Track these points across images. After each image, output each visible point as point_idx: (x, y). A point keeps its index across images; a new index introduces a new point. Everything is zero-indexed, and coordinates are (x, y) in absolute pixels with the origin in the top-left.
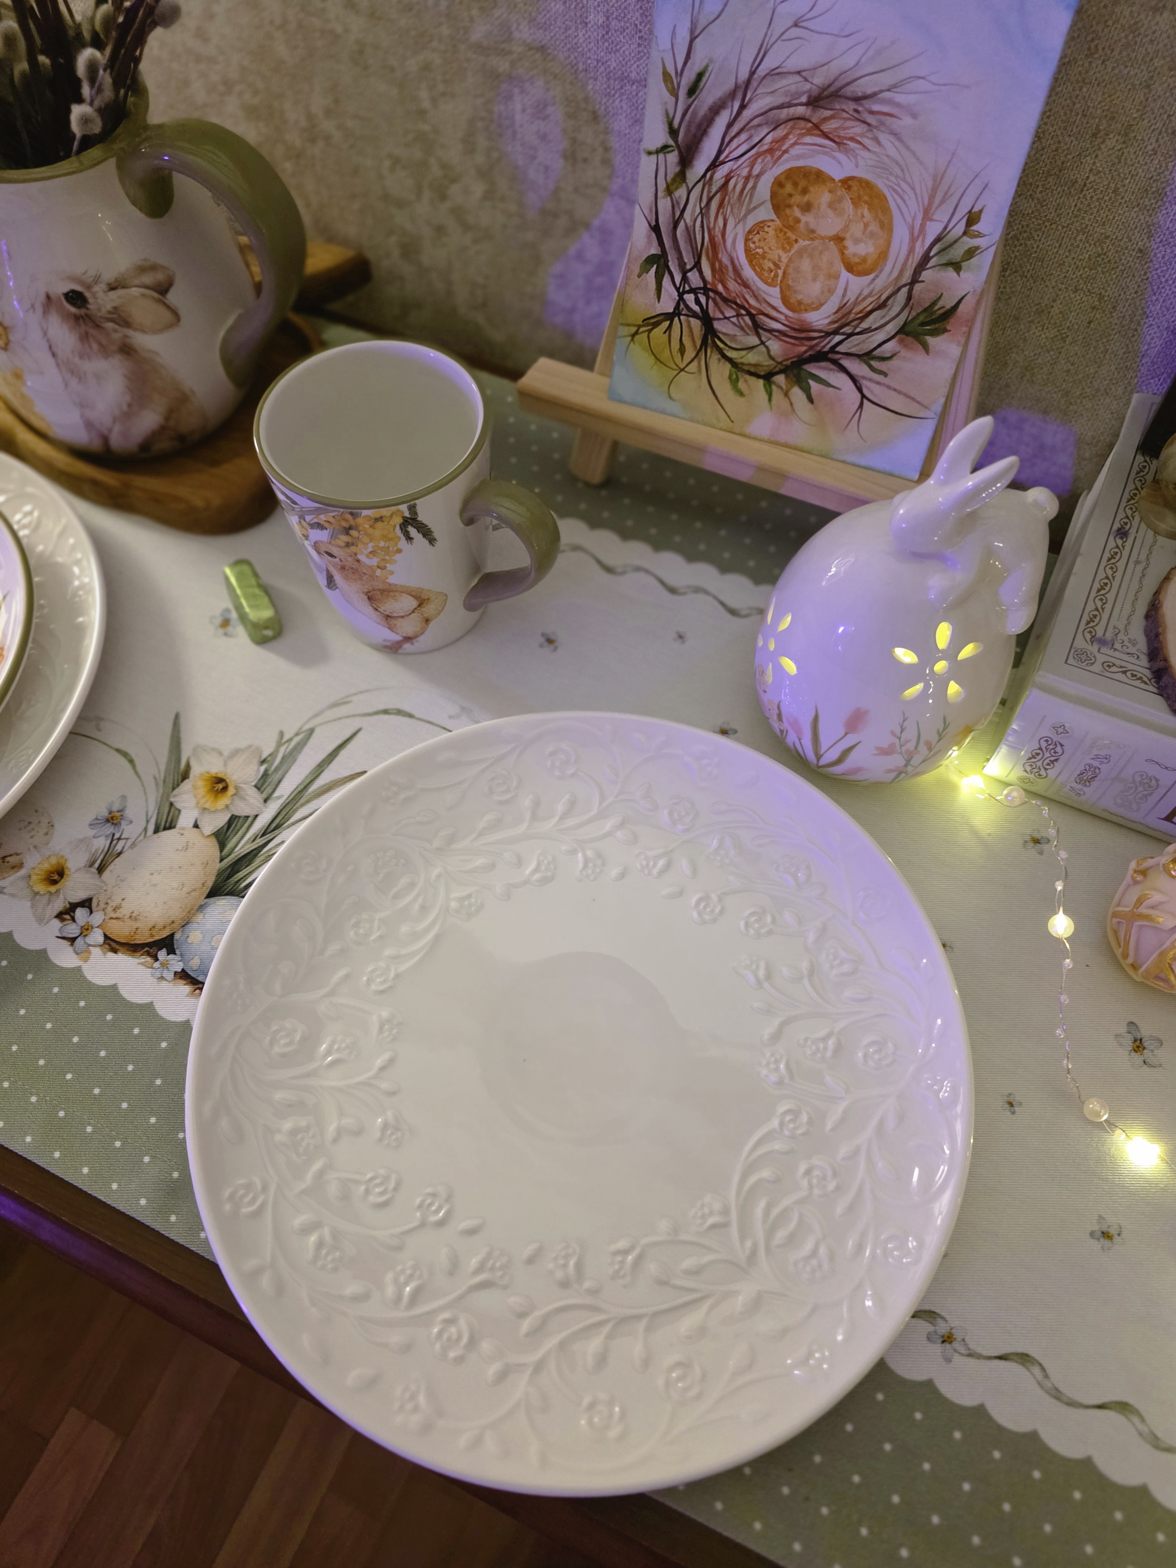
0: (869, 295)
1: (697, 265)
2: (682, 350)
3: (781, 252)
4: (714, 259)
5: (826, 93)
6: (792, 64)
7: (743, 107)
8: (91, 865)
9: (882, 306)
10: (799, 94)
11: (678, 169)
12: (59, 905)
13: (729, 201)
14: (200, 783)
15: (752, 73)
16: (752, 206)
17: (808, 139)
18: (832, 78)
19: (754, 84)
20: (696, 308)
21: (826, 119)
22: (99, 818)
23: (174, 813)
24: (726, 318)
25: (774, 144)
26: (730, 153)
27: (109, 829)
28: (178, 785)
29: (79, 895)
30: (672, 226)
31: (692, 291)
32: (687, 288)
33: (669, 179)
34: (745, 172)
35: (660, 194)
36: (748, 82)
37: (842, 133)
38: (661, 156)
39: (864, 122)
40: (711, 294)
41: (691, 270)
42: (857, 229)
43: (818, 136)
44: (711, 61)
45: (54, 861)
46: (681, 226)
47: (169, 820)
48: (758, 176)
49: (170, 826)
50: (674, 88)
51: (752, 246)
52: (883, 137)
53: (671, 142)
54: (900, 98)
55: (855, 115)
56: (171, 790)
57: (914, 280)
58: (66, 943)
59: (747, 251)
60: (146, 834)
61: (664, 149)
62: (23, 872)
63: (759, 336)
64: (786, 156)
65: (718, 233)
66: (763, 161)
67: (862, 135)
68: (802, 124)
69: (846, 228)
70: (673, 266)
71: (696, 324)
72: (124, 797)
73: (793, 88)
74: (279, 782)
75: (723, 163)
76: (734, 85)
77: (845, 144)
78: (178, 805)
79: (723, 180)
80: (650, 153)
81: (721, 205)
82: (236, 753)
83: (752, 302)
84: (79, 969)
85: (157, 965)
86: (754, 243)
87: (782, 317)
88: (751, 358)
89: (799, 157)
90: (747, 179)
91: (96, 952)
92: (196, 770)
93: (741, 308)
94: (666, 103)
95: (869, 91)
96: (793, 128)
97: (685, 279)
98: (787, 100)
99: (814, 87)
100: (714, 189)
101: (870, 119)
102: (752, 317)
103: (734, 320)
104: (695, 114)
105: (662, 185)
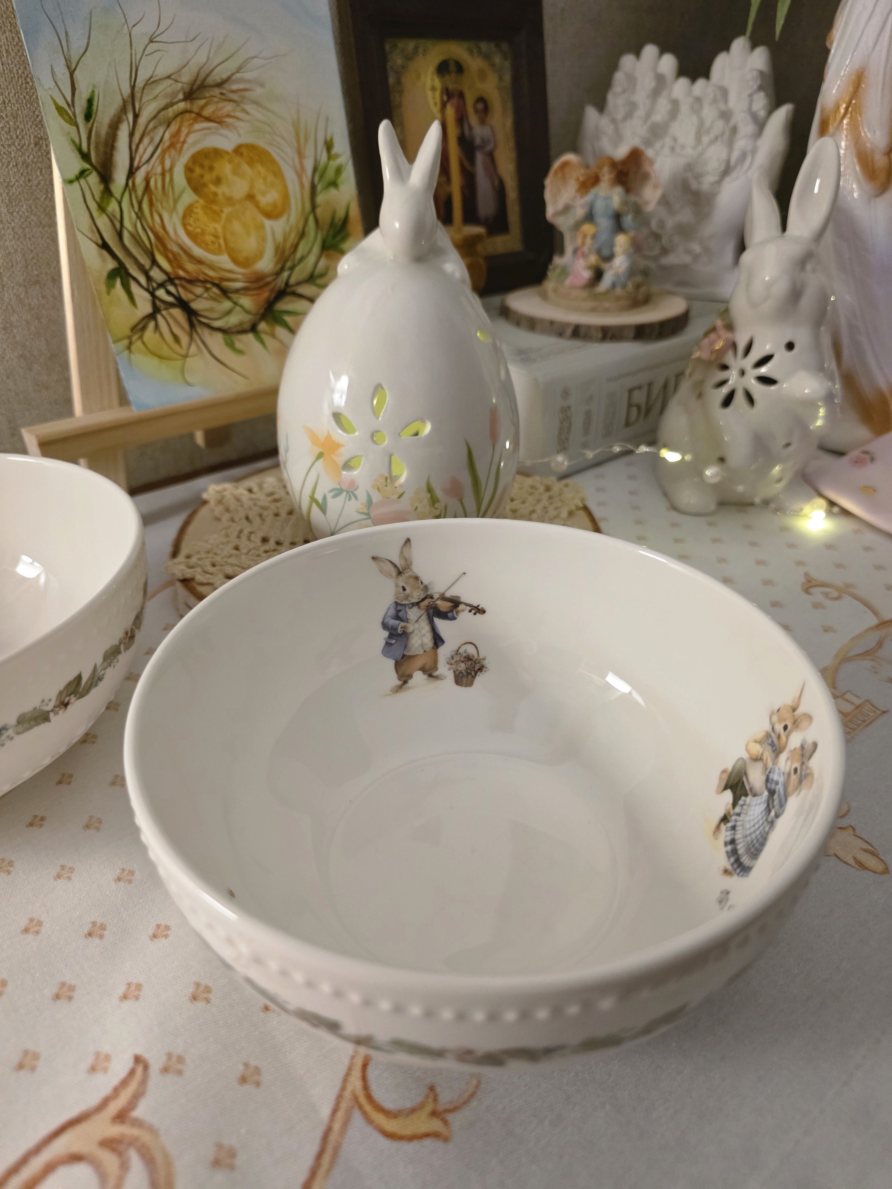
0: (291, 230)
1: (154, 262)
2: (176, 339)
3: (215, 225)
4: (165, 251)
5: (195, 87)
6: (162, 71)
7: (136, 116)
9: (302, 235)
10: (174, 94)
11: (102, 187)
13: (157, 199)
15: (133, 87)
16: (176, 196)
17: (197, 126)
18: (195, 74)
19: (138, 95)
20: (170, 299)
21: (203, 107)
24: (198, 297)
25: (172, 139)
26: (141, 158)
30: (117, 238)
31: (161, 285)
32: (155, 285)
33: (98, 199)
34: (159, 170)
35: (95, 214)
36: (133, 95)
37: (219, 114)
38: (82, 181)
39: (231, 100)
40: (177, 282)
41: (151, 268)
42: (260, 185)
43: (202, 122)
44: (94, 86)
46: (126, 235)
48: (171, 170)
50: (70, 118)
51: (190, 228)
52: (249, 107)
53: (87, 166)
54: (248, 76)
55: (223, 97)
57: (314, 206)
59: (189, 234)
61: (83, 173)
63: (229, 298)
64: (186, 146)
65: (158, 228)
66: (170, 156)
67: (234, 110)
68: (187, 116)
69: (252, 186)
70: (134, 271)
71: (177, 312)
73: (169, 90)
75: (138, 168)
76: (122, 102)
77: (224, 122)
79: (144, 183)
80: (71, 182)
81: (151, 204)
83: (212, 273)
86: (191, 225)
87: (239, 277)
88: (233, 320)
89: (195, 143)
90: (163, 174)
93: (204, 282)
94: (68, 134)
95: (225, 76)
96: (182, 122)
97: (149, 278)
98: (168, 100)
99: (184, 85)
100: (140, 192)
101: (234, 97)
102: (218, 286)
103: (206, 295)
104: (98, 135)
105: (93, 206)
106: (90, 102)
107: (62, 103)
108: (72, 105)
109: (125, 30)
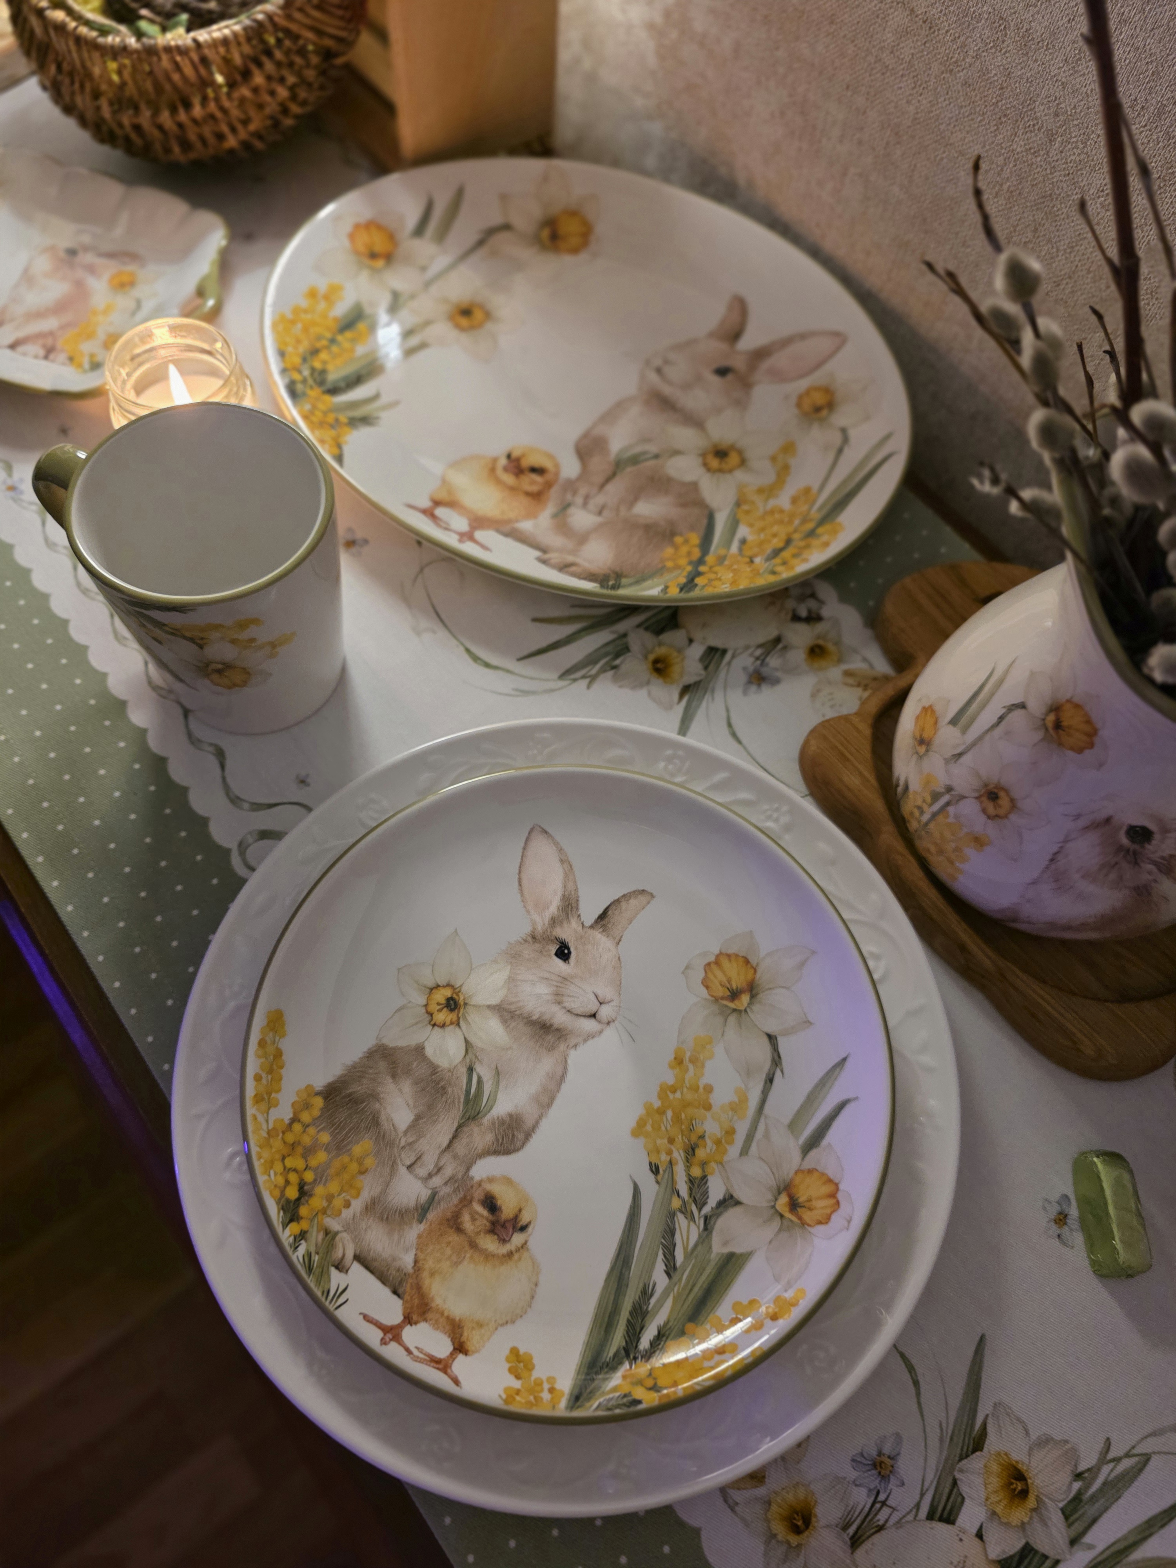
14: (995, 1467)
22: (865, 1455)
23: (956, 1500)
27: (874, 1480)
28: (967, 1456)
47: (948, 1507)
49: (949, 1518)
56: (957, 1458)
60: (916, 1515)
72: (898, 1437)
74: (1094, 1521)
78: (964, 1489)
82: (1045, 1441)
92: (993, 1443)
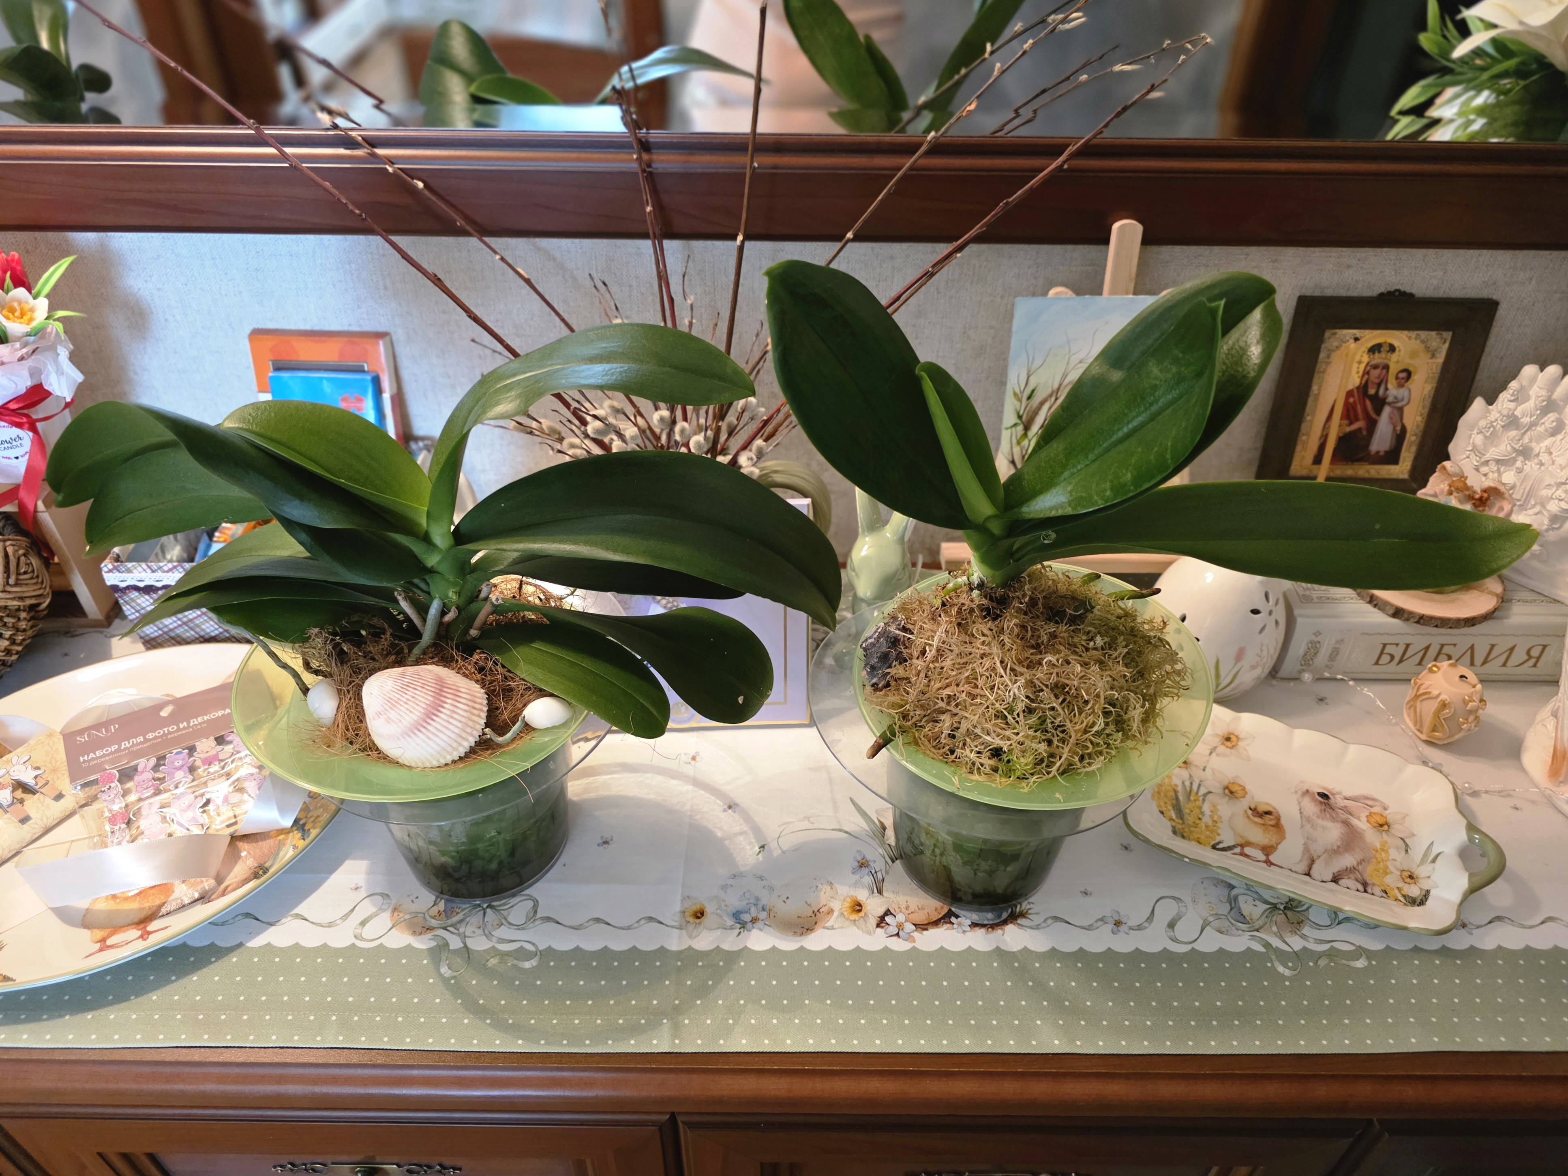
7: (1056, 399)
8: (873, 893)
11: (1023, 432)
12: (873, 921)
15: (1060, 385)
19: (1061, 389)
22: (855, 867)
27: (865, 871)
28: (884, 834)
29: (881, 911)
30: (1021, 458)
33: (1018, 438)
35: (1014, 445)
36: (1059, 389)
38: (1013, 429)
44: (1039, 384)
45: (849, 900)
50: (1019, 398)
53: (1019, 421)
56: (882, 838)
58: (895, 938)
61: (1015, 425)
62: (836, 914)
72: (859, 851)
76: (1051, 391)
80: (1007, 429)
84: (914, 947)
85: (955, 926)
91: (916, 935)
94: (1015, 405)
104: (1031, 407)
105: (1014, 441)
106: (1033, 391)
107: (1018, 391)
108: (1022, 392)
109: (1067, 357)
